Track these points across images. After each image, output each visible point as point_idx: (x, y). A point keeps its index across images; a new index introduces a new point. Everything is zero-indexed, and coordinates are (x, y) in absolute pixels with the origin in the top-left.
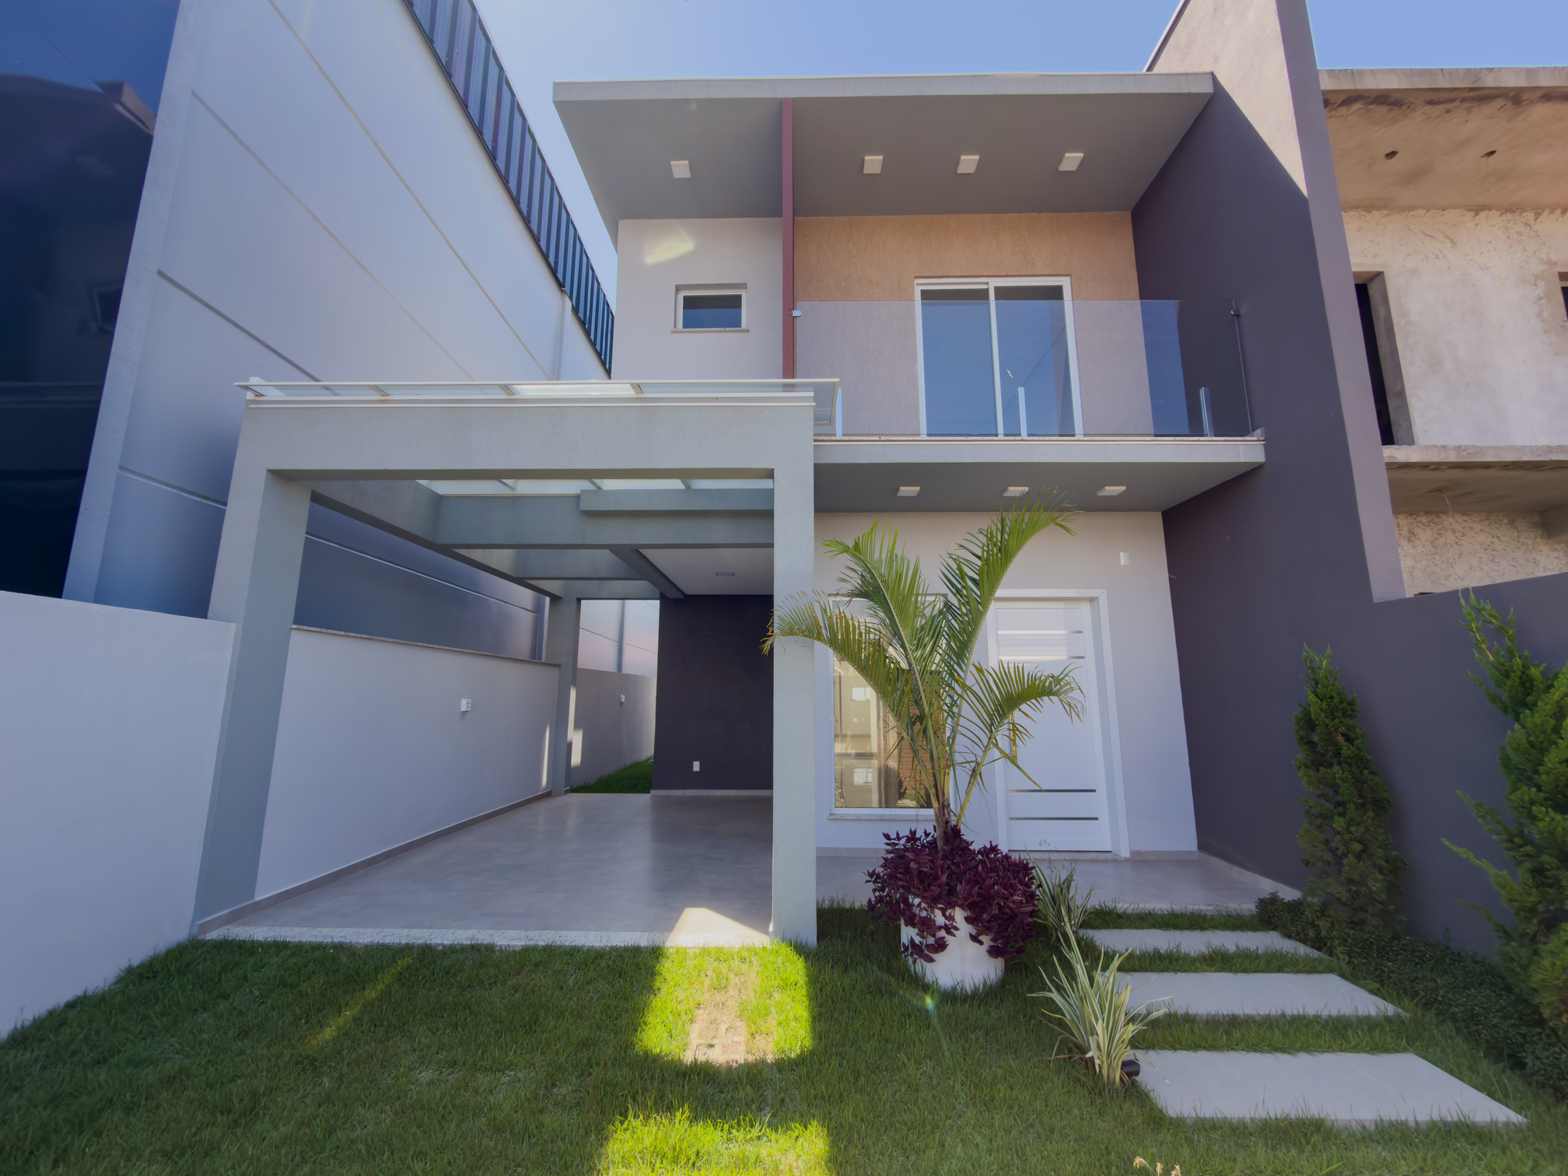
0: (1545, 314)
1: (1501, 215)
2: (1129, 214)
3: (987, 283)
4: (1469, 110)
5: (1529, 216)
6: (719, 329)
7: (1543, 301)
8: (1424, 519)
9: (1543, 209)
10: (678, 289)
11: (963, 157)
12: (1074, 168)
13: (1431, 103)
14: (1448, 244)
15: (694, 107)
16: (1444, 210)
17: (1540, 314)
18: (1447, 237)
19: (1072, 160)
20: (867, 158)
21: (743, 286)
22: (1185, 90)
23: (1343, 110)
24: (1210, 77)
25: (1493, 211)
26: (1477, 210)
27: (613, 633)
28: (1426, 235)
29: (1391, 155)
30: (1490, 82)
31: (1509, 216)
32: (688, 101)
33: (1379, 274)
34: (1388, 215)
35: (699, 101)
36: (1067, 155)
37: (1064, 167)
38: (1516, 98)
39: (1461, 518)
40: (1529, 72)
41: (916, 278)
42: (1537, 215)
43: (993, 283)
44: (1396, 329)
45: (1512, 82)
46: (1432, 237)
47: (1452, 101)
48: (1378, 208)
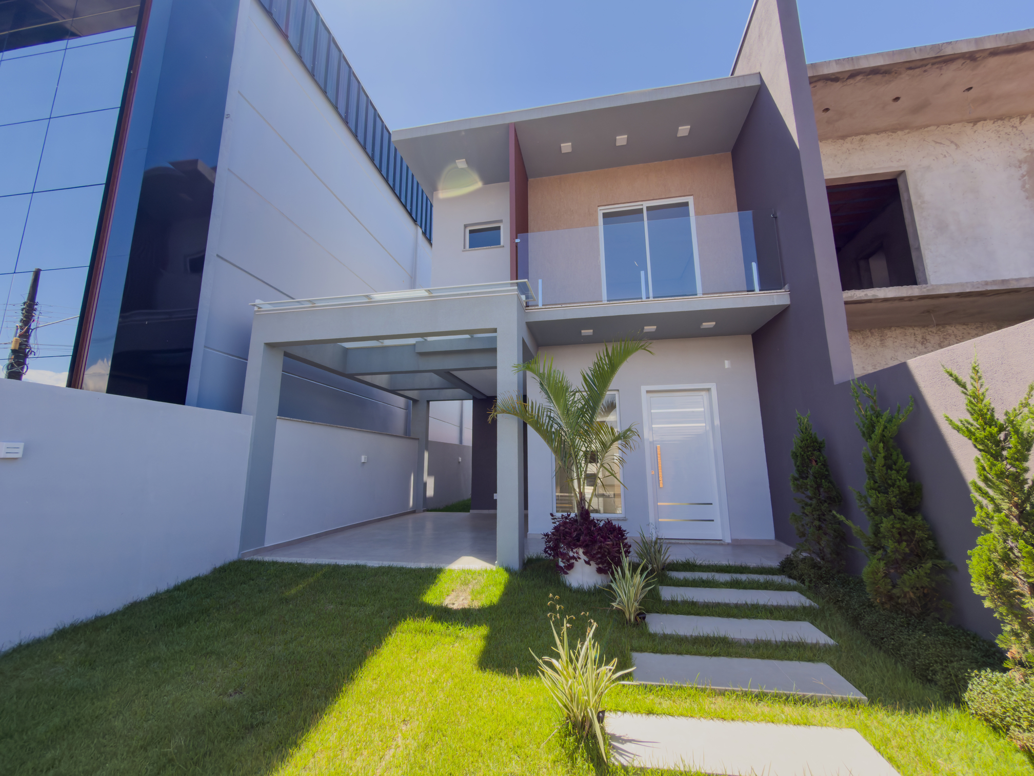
0: (1027, 186)
1: (994, 123)
2: (729, 153)
3: (642, 205)
4: (941, 69)
5: (1016, 121)
6: (488, 247)
7: (1026, 178)
8: (934, 330)
9: (1027, 115)
10: (466, 226)
11: (617, 137)
12: (686, 134)
13: (910, 68)
14: (953, 147)
15: (463, 133)
16: (950, 125)
17: (1023, 186)
18: (952, 142)
19: (684, 130)
20: (562, 145)
21: (501, 221)
22: (742, 86)
23: (851, 81)
24: (759, 75)
25: (988, 121)
26: (975, 122)
27: (457, 422)
28: (936, 142)
29: (897, 99)
30: (949, 51)
31: (1000, 122)
32: (460, 132)
33: (902, 173)
34: (909, 133)
35: (466, 131)
36: (680, 128)
37: (680, 134)
38: (971, 57)
39: (961, 327)
40: (977, 41)
41: (598, 206)
43: (645, 205)
44: (914, 207)
45: (965, 49)
46: (941, 143)
47: (926, 65)
48: (902, 129)
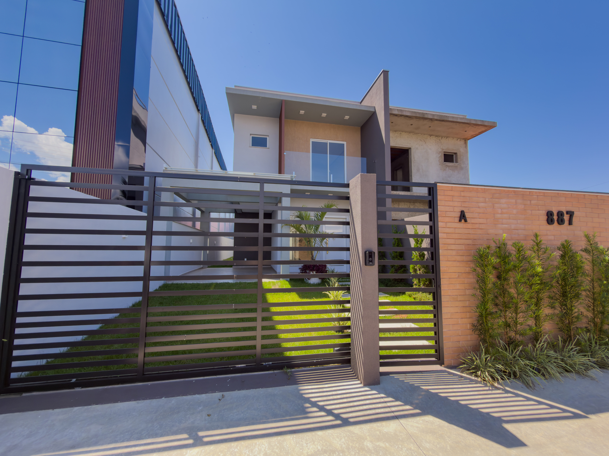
1: (435, 137)
2: (360, 127)
3: (327, 141)
4: (424, 120)
5: (440, 138)
6: (261, 147)
7: (440, 158)
8: (412, 204)
10: (251, 134)
11: (323, 114)
12: (347, 119)
13: (416, 118)
14: (424, 143)
16: (424, 135)
17: (439, 161)
18: (424, 141)
20: (301, 111)
21: (268, 136)
23: (400, 117)
24: (374, 108)
26: (431, 135)
28: (420, 140)
29: (412, 125)
30: (426, 116)
31: (437, 138)
33: (410, 148)
34: (414, 134)
36: (346, 116)
37: (345, 118)
38: (431, 120)
39: (419, 204)
40: (432, 116)
41: (311, 138)
43: (329, 141)
44: (412, 161)
45: (430, 117)
46: (421, 141)
47: (420, 118)
48: (412, 133)
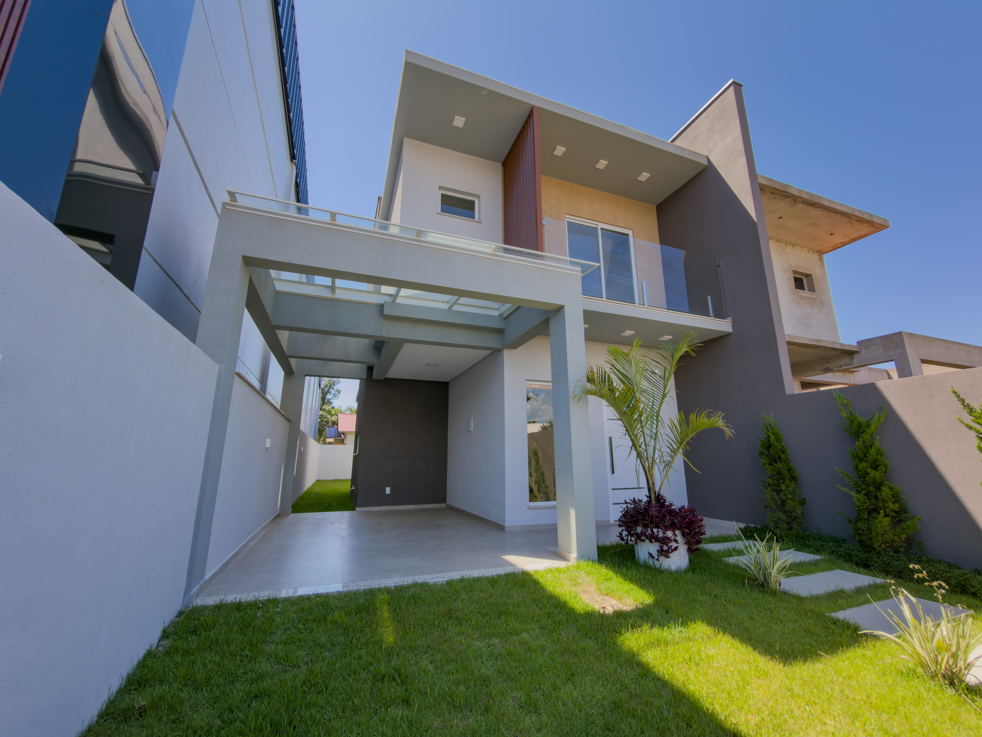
0: (789, 286)
1: (776, 242)
2: (655, 206)
3: (597, 225)
5: (783, 245)
6: (466, 218)
7: (789, 280)
9: (787, 243)
10: (441, 188)
11: (601, 161)
12: (643, 180)
19: (644, 176)
20: (558, 147)
21: (478, 197)
22: (698, 161)
24: (706, 158)
25: (774, 240)
32: (484, 89)
35: (490, 91)
36: (644, 173)
37: (640, 179)
40: (800, 191)
41: (566, 214)
42: (786, 245)
43: (601, 226)
